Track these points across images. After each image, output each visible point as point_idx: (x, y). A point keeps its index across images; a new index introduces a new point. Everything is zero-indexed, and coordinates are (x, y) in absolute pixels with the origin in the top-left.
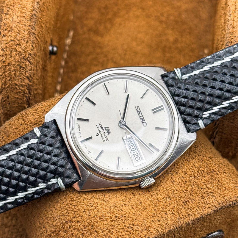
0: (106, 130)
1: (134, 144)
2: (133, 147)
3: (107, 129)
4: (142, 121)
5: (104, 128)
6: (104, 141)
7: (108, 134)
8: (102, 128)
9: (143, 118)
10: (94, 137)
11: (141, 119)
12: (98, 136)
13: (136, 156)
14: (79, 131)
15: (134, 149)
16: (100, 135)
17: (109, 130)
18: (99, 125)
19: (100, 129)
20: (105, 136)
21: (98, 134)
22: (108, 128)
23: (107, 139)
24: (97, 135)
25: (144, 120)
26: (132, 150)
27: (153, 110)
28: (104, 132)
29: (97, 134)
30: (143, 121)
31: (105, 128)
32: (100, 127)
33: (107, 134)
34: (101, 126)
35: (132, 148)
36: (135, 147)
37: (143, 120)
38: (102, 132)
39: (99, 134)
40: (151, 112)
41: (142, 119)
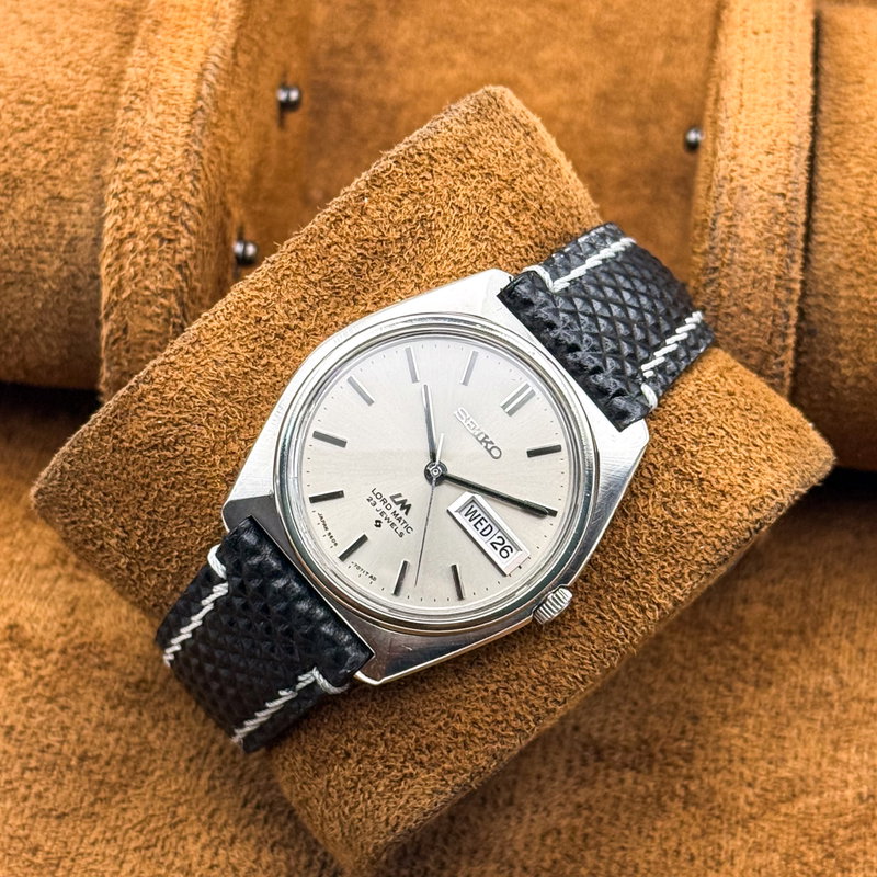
0: (397, 503)
1: (483, 515)
2: (485, 525)
3: (397, 500)
4: (486, 447)
5: (390, 501)
6: (401, 535)
7: (406, 513)
8: (384, 501)
9: (486, 437)
10: (371, 532)
11: (481, 442)
12: (380, 526)
13: (499, 547)
14: (326, 529)
15: (489, 529)
16: (384, 523)
17: (403, 502)
18: (374, 497)
19: (380, 505)
20: (399, 519)
21: (380, 522)
22: (400, 495)
23: (407, 527)
24: (378, 524)
25: (492, 442)
26: (485, 533)
27: (504, 407)
28: (392, 511)
29: (377, 521)
30: (490, 446)
31: (392, 497)
32: (378, 501)
33: (402, 513)
34: (379, 496)
35: (481, 528)
36: (489, 522)
37: (487, 442)
38: (389, 513)
39: (382, 519)
40: (503, 414)
41: (483, 440)
